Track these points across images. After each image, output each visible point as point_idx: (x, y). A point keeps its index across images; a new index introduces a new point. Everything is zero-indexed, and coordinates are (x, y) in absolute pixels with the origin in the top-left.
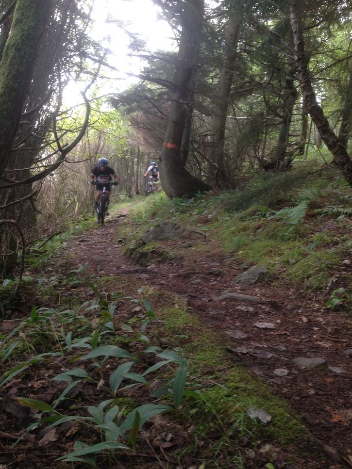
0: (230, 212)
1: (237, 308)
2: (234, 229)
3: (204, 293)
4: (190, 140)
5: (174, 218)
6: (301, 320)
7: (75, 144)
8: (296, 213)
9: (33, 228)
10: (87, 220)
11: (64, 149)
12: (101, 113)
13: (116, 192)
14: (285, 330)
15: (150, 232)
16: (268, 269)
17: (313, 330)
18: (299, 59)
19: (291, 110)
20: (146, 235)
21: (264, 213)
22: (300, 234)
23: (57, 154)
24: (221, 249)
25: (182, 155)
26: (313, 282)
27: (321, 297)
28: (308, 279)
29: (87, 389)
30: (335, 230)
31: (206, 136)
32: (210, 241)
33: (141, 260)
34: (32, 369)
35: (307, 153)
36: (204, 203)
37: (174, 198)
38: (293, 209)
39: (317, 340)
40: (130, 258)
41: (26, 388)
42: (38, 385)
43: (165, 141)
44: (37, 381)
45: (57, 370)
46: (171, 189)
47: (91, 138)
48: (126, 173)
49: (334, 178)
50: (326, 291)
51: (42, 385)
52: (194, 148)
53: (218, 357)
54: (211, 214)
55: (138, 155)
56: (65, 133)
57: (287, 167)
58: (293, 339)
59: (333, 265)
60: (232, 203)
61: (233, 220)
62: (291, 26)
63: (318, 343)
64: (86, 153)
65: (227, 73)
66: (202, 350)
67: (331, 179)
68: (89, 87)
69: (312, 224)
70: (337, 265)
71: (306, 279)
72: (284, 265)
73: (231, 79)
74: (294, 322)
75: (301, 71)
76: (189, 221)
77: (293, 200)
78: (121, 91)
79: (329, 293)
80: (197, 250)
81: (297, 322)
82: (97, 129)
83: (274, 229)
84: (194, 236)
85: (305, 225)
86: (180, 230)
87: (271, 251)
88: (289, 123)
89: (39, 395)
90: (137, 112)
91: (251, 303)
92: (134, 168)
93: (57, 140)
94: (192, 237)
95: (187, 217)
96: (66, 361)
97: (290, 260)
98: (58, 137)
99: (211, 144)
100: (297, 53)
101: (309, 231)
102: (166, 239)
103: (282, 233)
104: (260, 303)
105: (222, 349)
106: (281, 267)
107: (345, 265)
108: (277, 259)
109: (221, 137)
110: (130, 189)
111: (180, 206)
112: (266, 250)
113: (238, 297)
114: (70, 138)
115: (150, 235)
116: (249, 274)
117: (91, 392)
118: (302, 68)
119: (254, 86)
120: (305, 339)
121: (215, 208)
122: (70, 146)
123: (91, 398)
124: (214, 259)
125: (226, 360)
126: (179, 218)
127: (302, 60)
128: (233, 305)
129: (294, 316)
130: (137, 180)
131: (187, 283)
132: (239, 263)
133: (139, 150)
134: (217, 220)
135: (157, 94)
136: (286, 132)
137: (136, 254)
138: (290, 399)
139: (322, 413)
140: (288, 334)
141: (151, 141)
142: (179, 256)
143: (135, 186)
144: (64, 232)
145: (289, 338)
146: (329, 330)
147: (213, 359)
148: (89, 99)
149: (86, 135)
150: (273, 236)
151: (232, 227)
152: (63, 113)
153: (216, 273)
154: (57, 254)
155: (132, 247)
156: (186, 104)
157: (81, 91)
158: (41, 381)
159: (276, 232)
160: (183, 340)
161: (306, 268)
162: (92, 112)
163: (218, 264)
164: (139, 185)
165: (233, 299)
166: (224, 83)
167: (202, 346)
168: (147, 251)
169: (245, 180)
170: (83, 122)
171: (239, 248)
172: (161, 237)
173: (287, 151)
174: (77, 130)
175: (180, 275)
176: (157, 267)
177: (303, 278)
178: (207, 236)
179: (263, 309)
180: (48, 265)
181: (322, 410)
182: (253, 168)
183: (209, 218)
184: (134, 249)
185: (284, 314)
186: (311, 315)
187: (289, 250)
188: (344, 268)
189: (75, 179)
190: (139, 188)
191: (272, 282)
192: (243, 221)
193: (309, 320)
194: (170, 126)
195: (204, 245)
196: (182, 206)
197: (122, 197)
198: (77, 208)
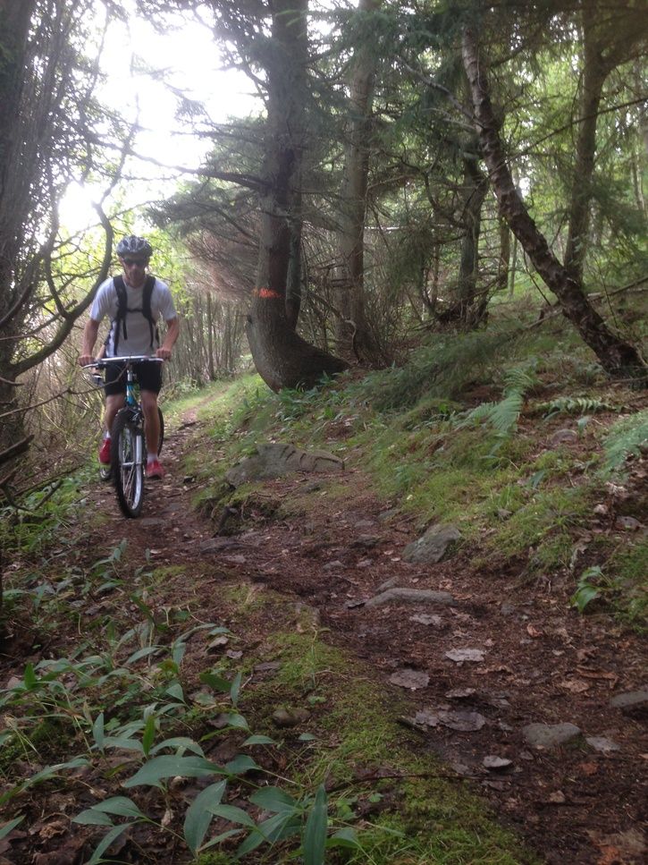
0: (385, 410)
1: (411, 619)
2: (395, 449)
4: (302, 278)
5: (283, 430)
8: (506, 409)
9: (22, 464)
11: (71, 309)
13: (173, 380)
14: (504, 662)
15: (241, 466)
16: (461, 532)
17: (553, 656)
18: (485, 131)
19: (477, 213)
20: (234, 471)
21: (446, 415)
22: (513, 454)
23: (57, 321)
24: (374, 491)
25: (288, 308)
26: (543, 554)
27: (561, 585)
28: (535, 549)
29: (142, 831)
30: (574, 443)
31: (330, 267)
32: (352, 473)
33: (227, 521)
34: (34, 795)
35: (513, 286)
36: (335, 396)
37: (280, 391)
38: (496, 408)
39: (561, 679)
40: (208, 517)
41: (25, 839)
42: (49, 833)
43: (257, 285)
44: (47, 821)
45: (81, 793)
46: (273, 373)
48: (190, 342)
49: (564, 332)
50: (569, 571)
51: (55, 832)
52: (309, 291)
53: (385, 740)
54: (350, 416)
55: (209, 308)
56: (69, 282)
57: (480, 315)
58: (518, 680)
59: (578, 517)
60: (387, 393)
61: (391, 428)
62: (465, 69)
63: (563, 684)
65: (357, 151)
66: (352, 726)
67: (559, 333)
68: (108, 193)
69: (533, 432)
70: (584, 517)
71: (531, 548)
72: (490, 520)
73: (365, 163)
75: (490, 153)
76: (311, 434)
77: (495, 380)
78: (167, 197)
79: (576, 576)
80: (330, 496)
83: (466, 446)
84: (322, 466)
85: (521, 435)
86: (297, 457)
87: (464, 493)
88: (477, 237)
89: (51, 853)
90: (200, 231)
91: (436, 607)
92: (202, 332)
93: (55, 294)
94: (317, 469)
95: (306, 427)
96: (97, 769)
97: (500, 510)
98: (58, 289)
99: (340, 282)
100: (479, 120)
101: (529, 447)
102: (272, 477)
103: (481, 454)
104: (452, 606)
105: (390, 721)
106: (485, 526)
107: (599, 515)
108: (476, 510)
109: (358, 267)
110: (199, 371)
111: (292, 404)
112: (456, 492)
113: (412, 596)
114: (80, 289)
115: (241, 471)
116: (427, 544)
117: (150, 839)
118: (491, 147)
119: (407, 172)
120: (540, 677)
121: (357, 403)
122: (81, 305)
123: (151, 853)
124: (363, 512)
125: (399, 745)
126: (293, 428)
127: (491, 132)
128: (404, 613)
129: (517, 628)
130: (211, 353)
131: (316, 569)
132: (408, 519)
133: (209, 299)
134: (362, 429)
135: (233, 197)
136: (473, 252)
137: (217, 511)
138: (521, 822)
139: (582, 846)
140: (509, 670)
141: (231, 282)
142: (298, 510)
143: (207, 365)
144: (82, 467)
145: (510, 678)
146: (581, 654)
147: (374, 745)
148: (108, 214)
150: (464, 461)
151: (391, 444)
152: (63, 244)
153: (368, 544)
154: (71, 518)
155: (211, 497)
156: (289, 218)
157: (93, 203)
158: (53, 824)
159: (469, 452)
160: (317, 706)
161: (528, 527)
163: (370, 523)
164: (215, 361)
165: (403, 601)
166: (354, 169)
167: (353, 717)
169: (406, 344)
170: (101, 257)
171: (405, 488)
172: (262, 474)
173: (477, 286)
174: (92, 273)
176: (259, 535)
177: (527, 547)
178: (346, 463)
179: (458, 619)
180: (54, 545)
181: (582, 840)
182: (419, 318)
183: (348, 424)
184: (214, 500)
185: (499, 626)
186: (548, 624)
187: (496, 488)
188: (597, 521)
190: (215, 368)
191: (470, 557)
192: (410, 430)
194: (263, 256)
195: (342, 483)
196: (297, 404)
197: (185, 387)
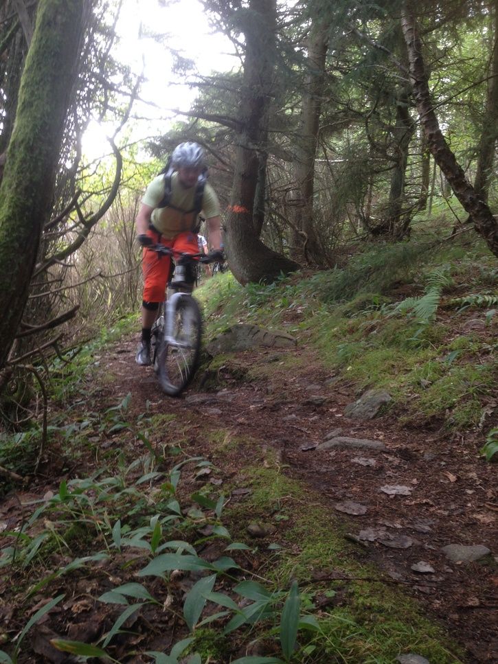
0: (328, 301)
1: (352, 461)
2: (337, 331)
3: (302, 436)
4: (266, 198)
5: (248, 314)
6: (446, 478)
7: (102, 212)
8: (427, 303)
10: (124, 317)
11: (89, 219)
12: (138, 166)
14: (427, 497)
15: (217, 340)
16: (391, 396)
17: (466, 494)
18: (417, 83)
19: (406, 148)
20: (212, 345)
21: (378, 306)
22: (433, 337)
23: (78, 227)
24: (320, 363)
25: (255, 221)
26: (458, 415)
27: (472, 440)
28: (450, 411)
29: (149, 610)
30: (482, 330)
31: (287, 190)
32: (303, 348)
33: (207, 382)
34: (66, 580)
35: (430, 207)
36: (290, 289)
37: (247, 285)
39: (473, 512)
41: (60, 613)
42: (78, 609)
43: (231, 203)
44: (77, 600)
45: (102, 580)
46: (242, 270)
47: (125, 202)
49: (471, 244)
50: (478, 429)
51: (83, 608)
52: (271, 209)
53: (335, 551)
54: (301, 305)
56: (87, 198)
57: (404, 229)
58: (439, 511)
59: (486, 387)
60: (330, 289)
61: (334, 315)
62: (403, 35)
63: (474, 516)
64: (118, 223)
65: (312, 99)
66: (309, 539)
67: (468, 245)
68: (118, 130)
69: (449, 321)
70: (490, 388)
71: (447, 410)
72: (414, 388)
73: (318, 109)
74: (436, 482)
75: (421, 101)
76: (271, 318)
77: (416, 280)
78: (163, 134)
79: (484, 433)
80: (286, 365)
81: (442, 481)
82: (132, 188)
83: (395, 330)
84: (280, 342)
85: (439, 323)
86: (260, 335)
87: (393, 366)
88: (405, 168)
89: (80, 624)
91: (372, 452)
93: (77, 207)
94: (276, 345)
95: (267, 312)
96: (114, 562)
97: (423, 380)
99: (295, 202)
100: (413, 74)
101: (445, 332)
102: (241, 350)
103: (407, 337)
104: (385, 452)
105: (339, 537)
106: (410, 392)
108: (403, 379)
109: (309, 191)
111: (256, 295)
112: (386, 365)
113: (353, 444)
114: (96, 203)
115: (217, 345)
116: (364, 404)
117: (155, 617)
118: (422, 95)
119: (351, 116)
120: (456, 509)
121: (307, 296)
122: (96, 215)
123: (157, 627)
124: (312, 378)
125: (347, 555)
126: (257, 313)
127: (421, 84)
128: (347, 456)
129: (437, 471)
131: (277, 420)
132: (349, 384)
134: (310, 315)
135: (214, 134)
136: (401, 180)
137: (199, 374)
138: (445, 618)
139: (493, 639)
140: (431, 503)
142: (262, 376)
144: (95, 338)
145: (432, 509)
146: (489, 493)
147: (327, 554)
148: (119, 146)
149: (117, 197)
150: (393, 342)
151: (334, 327)
152: (84, 168)
153: (317, 403)
154: (88, 376)
156: (258, 150)
157: (108, 137)
158: (82, 602)
159: (397, 335)
160: (282, 523)
161: (446, 394)
162: (125, 164)
163: (318, 387)
165: (345, 447)
166: (309, 114)
167: (310, 532)
168: (215, 369)
169: (344, 251)
170: (112, 179)
171: (346, 361)
172: (233, 347)
173: (403, 207)
174: (105, 191)
175: (265, 407)
176: (231, 393)
177: (444, 409)
178: (298, 341)
179: (390, 462)
180: (75, 396)
182: (355, 231)
183: (299, 311)
185: (422, 469)
186: (461, 470)
187: (421, 364)
189: (105, 259)
191: (398, 415)
192: (349, 317)
193: (458, 478)
194: (236, 180)
195: (296, 356)
196: (260, 295)
198: (109, 301)
